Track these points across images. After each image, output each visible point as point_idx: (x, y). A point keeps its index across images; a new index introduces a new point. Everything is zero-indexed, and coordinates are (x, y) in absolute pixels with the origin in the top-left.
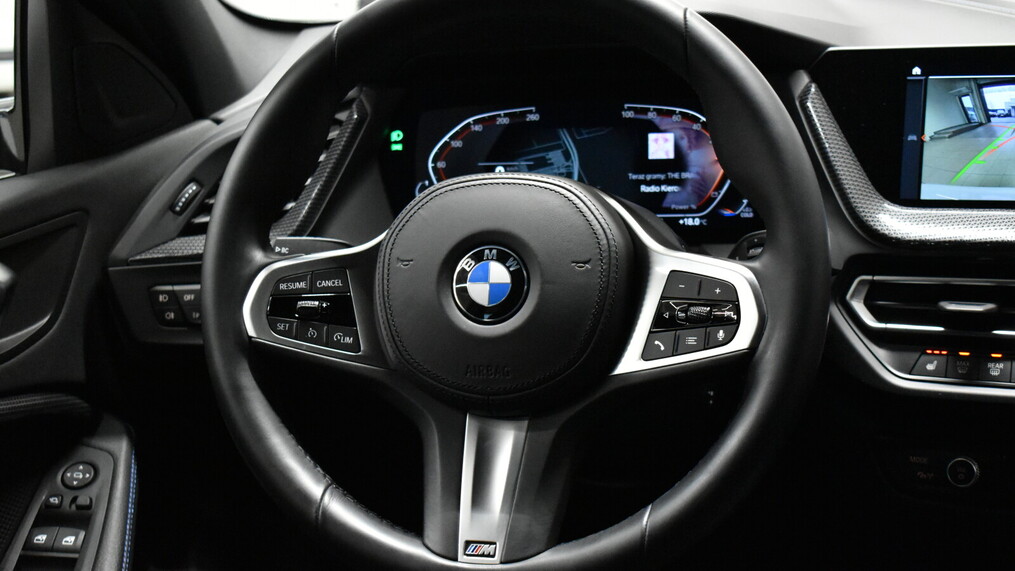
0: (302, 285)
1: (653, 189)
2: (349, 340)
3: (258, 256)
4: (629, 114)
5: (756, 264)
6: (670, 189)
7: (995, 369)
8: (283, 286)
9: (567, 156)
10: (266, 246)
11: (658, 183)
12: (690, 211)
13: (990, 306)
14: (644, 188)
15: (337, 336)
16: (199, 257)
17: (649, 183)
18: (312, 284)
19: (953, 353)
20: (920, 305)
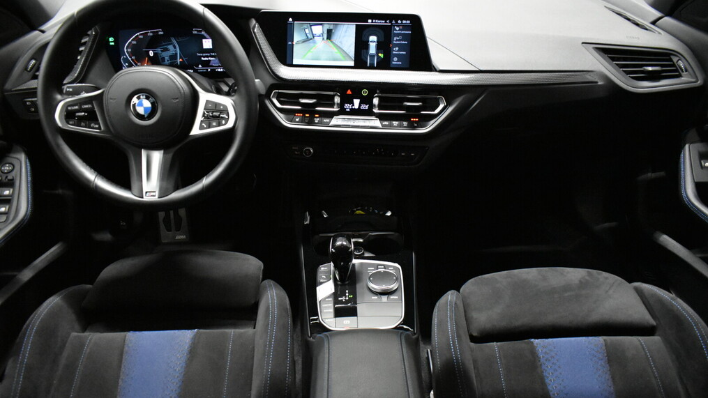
0: (77, 107)
1: (206, 59)
2: (97, 126)
3: (59, 97)
4: (195, 32)
5: (233, 98)
6: (212, 59)
7: (317, 120)
8: (69, 108)
9: (175, 47)
10: (61, 92)
11: (207, 57)
12: (219, 66)
13: (315, 101)
14: (202, 59)
15: (92, 125)
16: (36, 88)
17: (204, 57)
18: (80, 106)
19: (304, 115)
20: (293, 99)
